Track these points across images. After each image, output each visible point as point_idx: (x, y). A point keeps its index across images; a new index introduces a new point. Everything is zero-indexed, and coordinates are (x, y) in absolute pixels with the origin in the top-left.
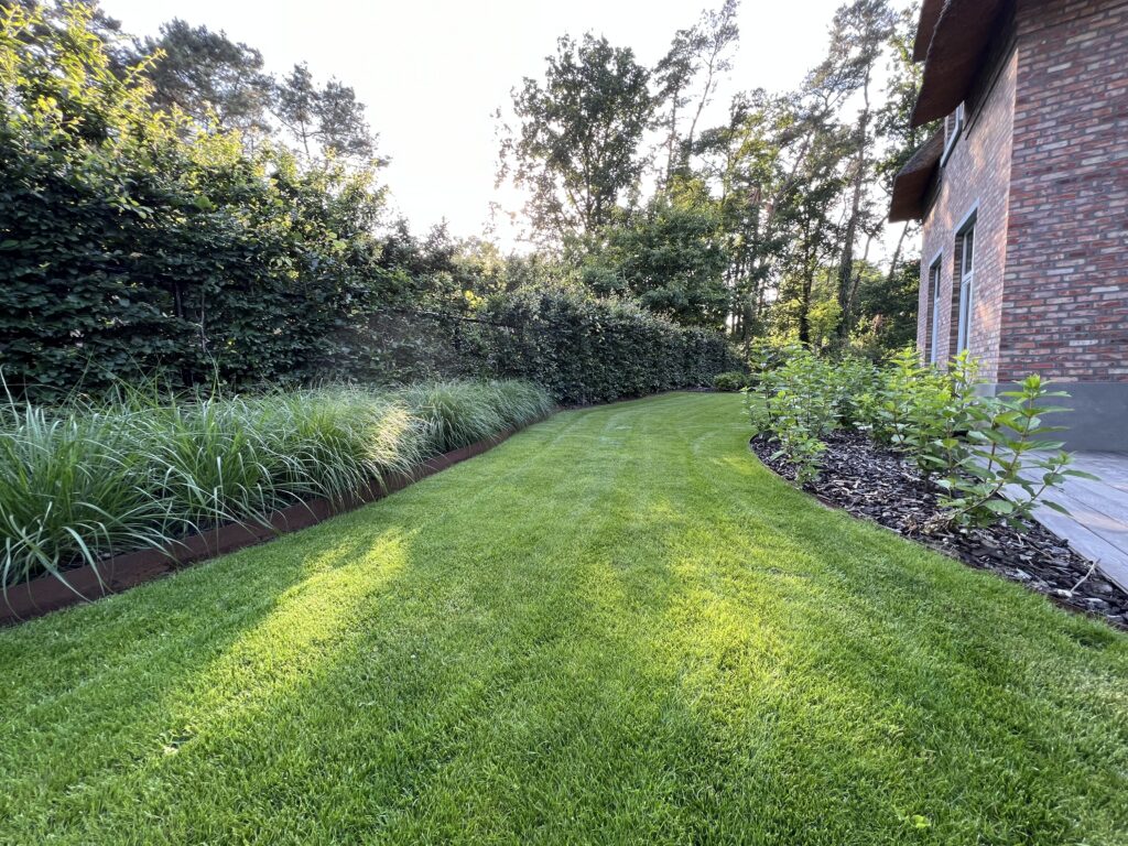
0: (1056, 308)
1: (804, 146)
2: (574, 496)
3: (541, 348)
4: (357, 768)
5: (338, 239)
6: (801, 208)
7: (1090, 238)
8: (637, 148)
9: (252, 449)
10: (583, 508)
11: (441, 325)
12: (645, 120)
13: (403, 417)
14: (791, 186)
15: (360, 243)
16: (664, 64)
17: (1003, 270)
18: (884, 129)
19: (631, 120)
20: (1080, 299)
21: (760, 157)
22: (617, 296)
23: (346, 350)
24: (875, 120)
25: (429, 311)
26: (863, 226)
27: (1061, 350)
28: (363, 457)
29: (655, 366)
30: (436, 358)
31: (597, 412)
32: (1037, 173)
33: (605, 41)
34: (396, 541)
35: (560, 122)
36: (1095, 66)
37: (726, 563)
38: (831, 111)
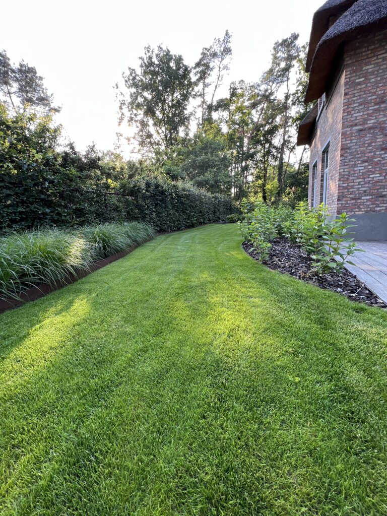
0: (357, 184)
1: (262, 109)
2: (166, 273)
3: (148, 206)
4: (78, 396)
5: (37, 153)
6: (262, 138)
7: (370, 155)
8: (187, 107)
9: (5, 263)
10: (171, 278)
11: (97, 197)
12: (190, 93)
13: (82, 243)
14: (257, 128)
15: (50, 155)
16: (198, 65)
17: (339, 168)
18: (295, 102)
19: (183, 93)
20: (366, 180)
21: (244, 114)
22: (182, 180)
23: (48, 210)
24: (291, 98)
25: (90, 190)
26: (287, 147)
27: (359, 201)
28: (64, 263)
29: (201, 212)
30: (96, 213)
31: (175, 235)
32: (351, 126)
33: (169, 51)
34: (85, 301)
35: (149, 92)
36: (373, 80)
37: (231, 296)
38: (273, 93)
